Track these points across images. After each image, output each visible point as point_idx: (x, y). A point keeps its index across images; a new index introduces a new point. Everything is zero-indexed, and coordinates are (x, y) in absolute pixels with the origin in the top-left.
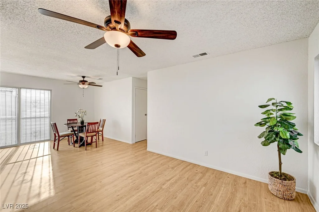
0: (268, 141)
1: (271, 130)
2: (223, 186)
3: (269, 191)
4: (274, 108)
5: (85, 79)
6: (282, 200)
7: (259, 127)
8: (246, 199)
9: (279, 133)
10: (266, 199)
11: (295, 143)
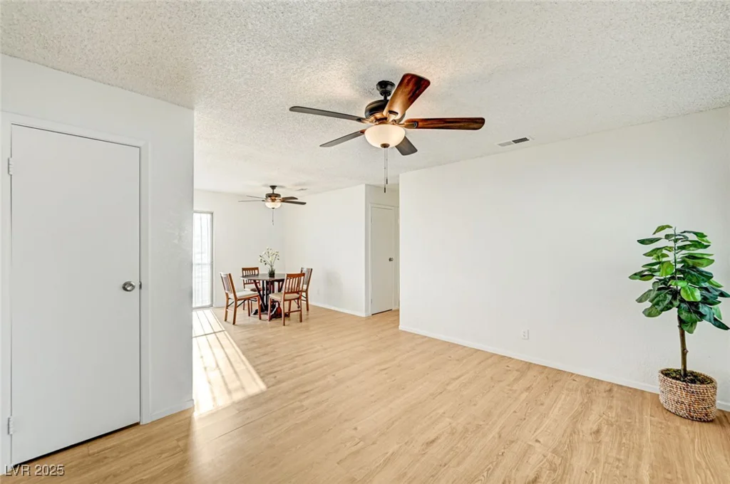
0: (656, 307)
1: (664, 286)
2: (565, 392)
3: (660, 405)
4: (671, 244)
5: (276, 191)
6: (687, 420)
7: (638, 282)
8: (612, 414)
9: (679, 293)
10: (653, 416)
11: (713, 311)
